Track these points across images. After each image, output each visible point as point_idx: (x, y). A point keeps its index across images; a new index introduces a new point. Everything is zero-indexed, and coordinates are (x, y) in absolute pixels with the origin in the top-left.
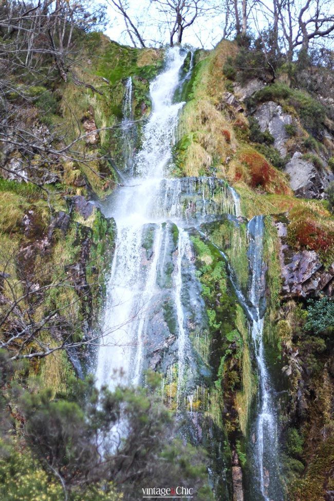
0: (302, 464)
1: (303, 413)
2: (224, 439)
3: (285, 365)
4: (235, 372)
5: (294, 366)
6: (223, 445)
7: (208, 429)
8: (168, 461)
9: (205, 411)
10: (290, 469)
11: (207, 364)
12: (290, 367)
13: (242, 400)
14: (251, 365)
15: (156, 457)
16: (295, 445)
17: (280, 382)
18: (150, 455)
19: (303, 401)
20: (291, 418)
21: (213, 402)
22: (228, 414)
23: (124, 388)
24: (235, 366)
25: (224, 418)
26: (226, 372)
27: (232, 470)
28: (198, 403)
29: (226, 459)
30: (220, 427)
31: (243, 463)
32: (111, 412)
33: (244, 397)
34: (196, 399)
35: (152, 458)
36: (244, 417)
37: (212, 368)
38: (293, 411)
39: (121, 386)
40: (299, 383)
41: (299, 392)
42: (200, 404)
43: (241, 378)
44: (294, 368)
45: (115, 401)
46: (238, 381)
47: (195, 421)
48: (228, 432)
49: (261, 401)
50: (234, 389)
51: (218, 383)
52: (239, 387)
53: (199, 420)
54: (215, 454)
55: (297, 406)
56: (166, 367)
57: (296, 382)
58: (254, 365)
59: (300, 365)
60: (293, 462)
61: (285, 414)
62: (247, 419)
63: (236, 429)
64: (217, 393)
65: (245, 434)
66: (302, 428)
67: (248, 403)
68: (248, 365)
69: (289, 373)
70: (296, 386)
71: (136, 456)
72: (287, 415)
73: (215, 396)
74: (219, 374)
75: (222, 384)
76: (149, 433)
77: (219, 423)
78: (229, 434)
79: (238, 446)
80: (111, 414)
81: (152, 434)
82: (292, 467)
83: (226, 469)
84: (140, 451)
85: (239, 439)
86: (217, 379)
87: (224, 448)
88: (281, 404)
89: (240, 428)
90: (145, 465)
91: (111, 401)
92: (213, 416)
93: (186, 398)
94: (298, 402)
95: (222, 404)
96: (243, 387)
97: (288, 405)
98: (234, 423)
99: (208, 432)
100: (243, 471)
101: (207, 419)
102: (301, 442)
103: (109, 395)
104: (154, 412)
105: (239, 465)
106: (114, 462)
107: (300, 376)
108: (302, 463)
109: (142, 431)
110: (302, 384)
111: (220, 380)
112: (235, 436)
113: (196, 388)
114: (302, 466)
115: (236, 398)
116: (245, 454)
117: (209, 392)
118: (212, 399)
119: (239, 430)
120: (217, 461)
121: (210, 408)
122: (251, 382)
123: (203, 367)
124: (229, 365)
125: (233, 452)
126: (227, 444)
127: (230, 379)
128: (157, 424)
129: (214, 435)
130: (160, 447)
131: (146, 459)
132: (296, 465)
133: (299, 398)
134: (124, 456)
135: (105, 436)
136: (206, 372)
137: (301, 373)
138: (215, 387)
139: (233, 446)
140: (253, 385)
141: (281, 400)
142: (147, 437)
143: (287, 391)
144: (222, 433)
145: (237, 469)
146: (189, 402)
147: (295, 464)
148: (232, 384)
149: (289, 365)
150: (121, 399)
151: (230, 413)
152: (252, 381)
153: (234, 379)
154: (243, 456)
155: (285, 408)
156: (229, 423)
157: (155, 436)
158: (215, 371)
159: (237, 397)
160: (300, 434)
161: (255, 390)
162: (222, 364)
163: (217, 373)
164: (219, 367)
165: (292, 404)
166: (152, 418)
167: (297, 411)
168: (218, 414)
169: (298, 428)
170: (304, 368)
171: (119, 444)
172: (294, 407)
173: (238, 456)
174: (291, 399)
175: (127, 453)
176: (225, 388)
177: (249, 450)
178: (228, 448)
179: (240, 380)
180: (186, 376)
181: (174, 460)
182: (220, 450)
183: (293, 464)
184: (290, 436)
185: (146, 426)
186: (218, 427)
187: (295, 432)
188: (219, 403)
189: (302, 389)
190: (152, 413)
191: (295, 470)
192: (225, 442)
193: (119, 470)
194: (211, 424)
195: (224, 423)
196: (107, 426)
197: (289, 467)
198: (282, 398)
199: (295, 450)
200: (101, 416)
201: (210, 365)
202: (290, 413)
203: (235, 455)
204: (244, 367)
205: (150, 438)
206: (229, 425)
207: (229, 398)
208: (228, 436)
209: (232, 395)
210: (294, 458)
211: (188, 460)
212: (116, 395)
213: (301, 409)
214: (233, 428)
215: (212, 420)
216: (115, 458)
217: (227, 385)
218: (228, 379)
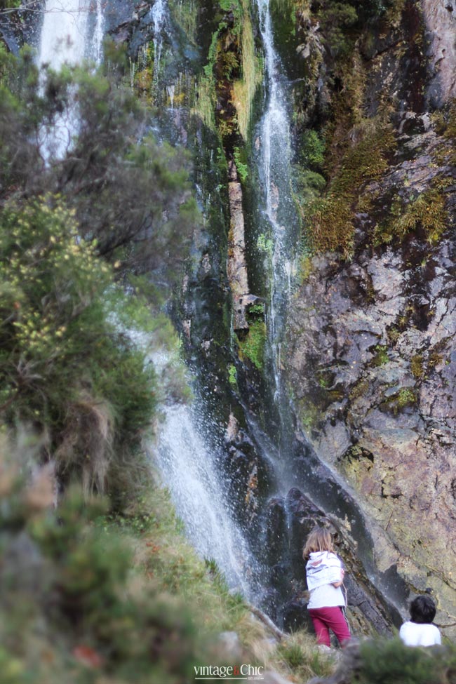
0: (323, 178)
1: (325, 109)
2: (218, 144)
3: (301, 43)
4: (233, 53)
5: (313, 45)
6: (216, 153)
7: (196, 132)
8: (137, 166)
9: (191, 107)
10: (306, 185)
11: (194, 43)
12: (308, 46)
13: (242, 92)
14: (254, 43)
15: (119, 159)
16: (314, 154)
17: (294, 68)
18: (111, 157)
19: (325, 92)
20: (309, 116)
21: (202, 95)
22: (222, 112)
23: (73, 66)
24: (232, 45)
25: (217, 117)
26: (219, 53)
27: (228, 186)
28: (181, 96)
29: (220, 173)
30: (212, 129)
31: (244, 178)
32: (56, 98)
33: (245, 86)
34: (179, 91)
35: (114, 161)
36: (245, 116)
37: (200, 48)
38: (311, 107)
39: (69, 62)
40: (319, 68)
41: (320, 80)
42: (184, 99)
43: (240, 62)
44: (312, 47)
45: (61, 83)
46: (237, 65)
47: (177, 121)
48: (223, 135)
49: (268, 93)
50: (230, 77)
51: (208, 69)
52: (237, 74)
53: (182, 119)
54: (206, 166)
55: (317, 100)
56: (136, 47)
57: (316, 67)
58: (259, 43)
59: (322, 44)
60: (311, 176)
61: (300, 111)
62: (248, 117)
63: (234, 132)
64: (207, 83)
65: (246, 138)
66: (323, 130)
67: (250, 95)
68: (250, 43)
69: (306, 54)
70: (316, 72)
71: (92, 158)
72: (303, 112)
73: (205, 86)
74: (210, 57)
75: (214, 70)
76: (109, 126)
77: (210, 124)
78: (224, 139)
79: (237, 154)
80: (56, 102)
81: (114, 128)
82: (310, 182)
83: (221, 186)
84: (97, 153)
85: (238, 146)
86: (207, 63)
87: (218, 157)
88: (296, 97)
89: (239, 130)
90: (104, 170)
91: (55, 84)
92: (202, 115)
93: (165, 90)
94: (319, 94)
95: (214, 98)
96: (242, 74)
97: (304, 99)
98: (231, 124)
99: (196, 137)
100: (243, 188)
101: (195, 118)
102: (322, 149)
103: (51, 75)
104: (116, 97)
105: (239, 180)
106: (61, 168)
107: (322, 58)
108: (323, 176)
109: (99, 125)
110: (324, 69)
111: (211, 65)
112: (232, 141)
113: (178, 76)
114: (322, 180)
115: (233, 89)
116: (246, 166)
117: (196, 81)
118: (201, 90)
119: (237, 133)
120: (209, 175)
121: (198, 104)
122: (253, 67)
123: (188, 46)
124: (223, 43)
125: (230, 162)
126: (222, 152)
127: (225, 64)
128: (120, 115)
129: (203, 140)
130: (126, 147)
131: (106, 164)
132: (314, 180)
133: (319, 89)
134: (75, 159)
135: (49, 131)
136: (192, 54)
137: (323, 55)
138: (204, 74)
139: (230, 154)
140: (256, 72)
141: (295, 93)
142: (107, 132)
143: (303, 79)
144: (215, 137)
145: (235, 186)
146: (169, 96)
147: (314, 178)
148: (228, 70)
149: (306, 43)
150: (69, 81)
151: (226, 110)
152: (256, 66)
153: (230, 63)
154: (243, 168)
155: (301, 103)
156: (225, 123)
157: (117, 131)
158: (205, 52)
159: (235, 88)
160: (320, 138)
161: (260, 78)
162: (214, 42)
163: (207, 55)
164: (209, 45)
165: (310, 96)
166: (113, 106)
167: (317, 107)
168: (209, 111)
169: (318, 130)
170: (326, 47)
171: (69, 144)
172: (313, 101)
173: (237, 168)
174: (309, 90)
175: (79, 156)
176: (218, 75)
177: (251, 160)
178: (223, 157)
179: (239, 64)
180: (164, 60)
181: (145, 164)
182: (211, 160)
183: (311, 179)
184: (307, 141)
185: (104, 116)
186: (209, 129)
187: (314, 135)
188: (210, 96)
189: (324, 77)
190: (112, 99)
191: (314, 186)
192: (219, 149)
193: (69, 179)
194: (200, 125)
195: (217, 123)
196: (50, 117)
197: (305, 182)
198: (296, 90)
199: (313, 159)
200: (42, 105)
201: (198, 44)
202: (307, 110)
203: (232, 166)
204: (244, 46)
205: (109, 133)
206: (224, 126)
207: (223, 89)
208: (223, 141)
209: (229, 85)
210: (312, 170)
211: (164, 164)
212: (62, 75)
213: (322, 105)
214: (230, 131)
215: (200, 119)
216: (63, 162)
217: (221, 71)
218: (223, 62)
